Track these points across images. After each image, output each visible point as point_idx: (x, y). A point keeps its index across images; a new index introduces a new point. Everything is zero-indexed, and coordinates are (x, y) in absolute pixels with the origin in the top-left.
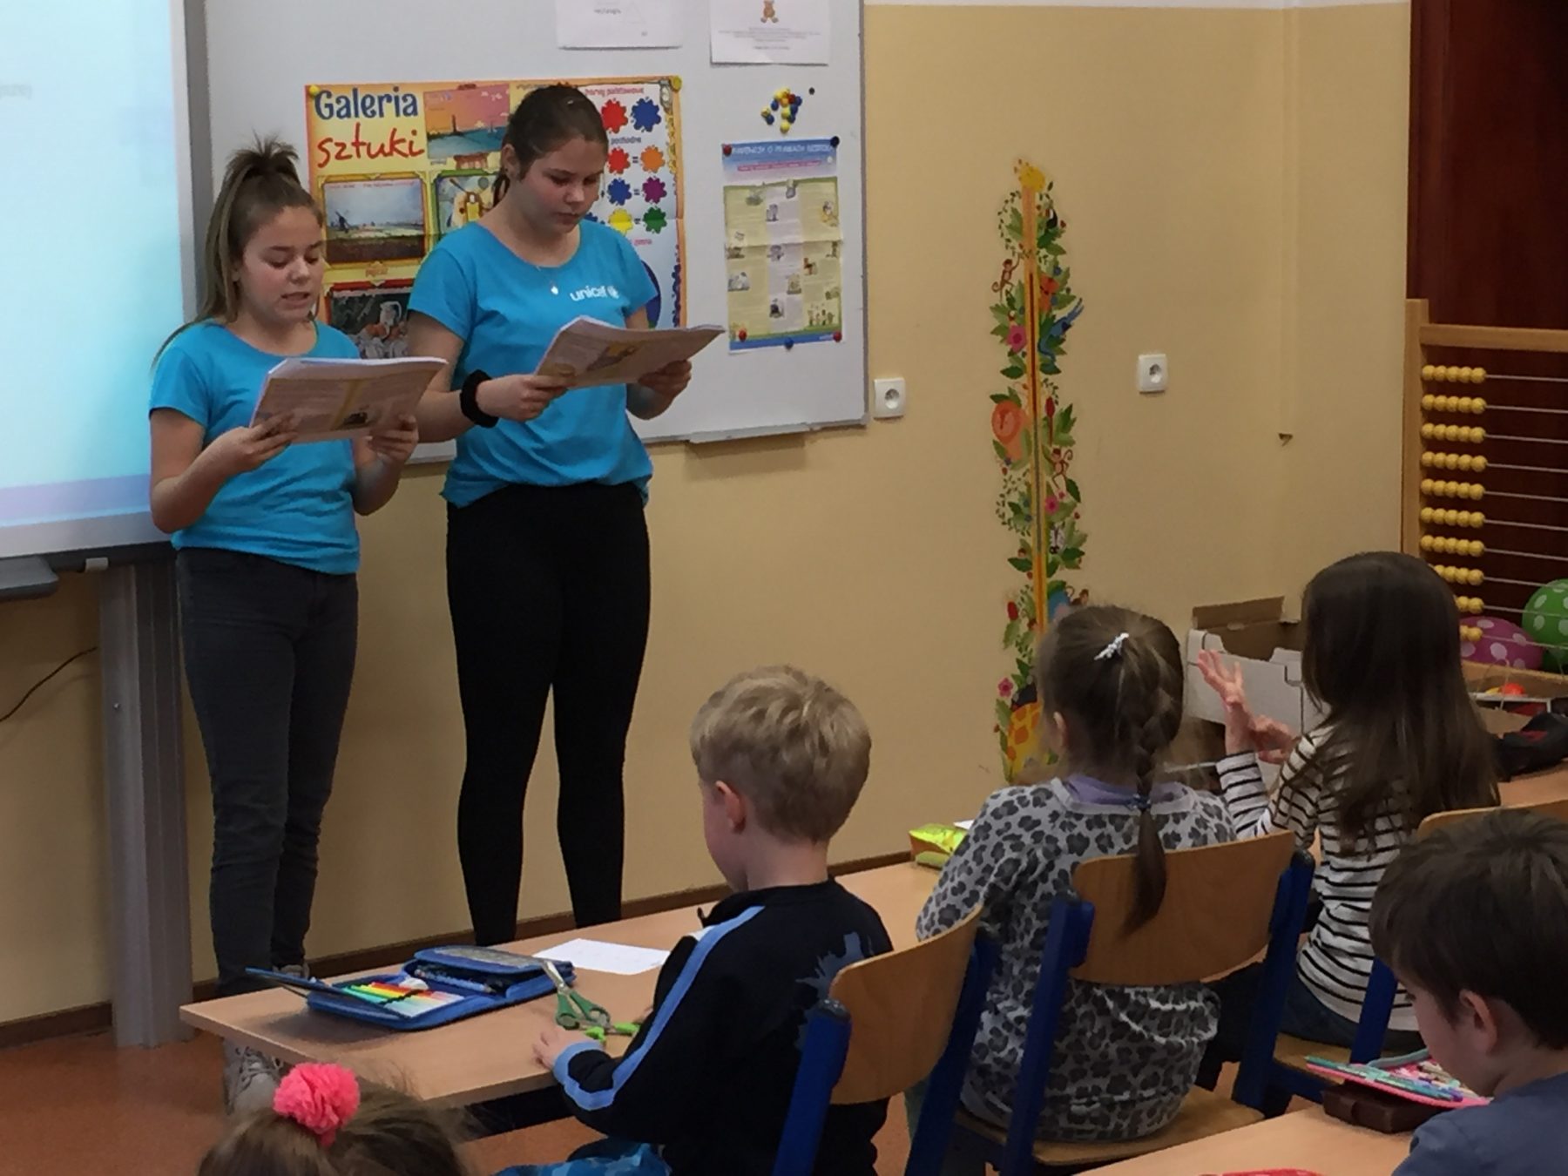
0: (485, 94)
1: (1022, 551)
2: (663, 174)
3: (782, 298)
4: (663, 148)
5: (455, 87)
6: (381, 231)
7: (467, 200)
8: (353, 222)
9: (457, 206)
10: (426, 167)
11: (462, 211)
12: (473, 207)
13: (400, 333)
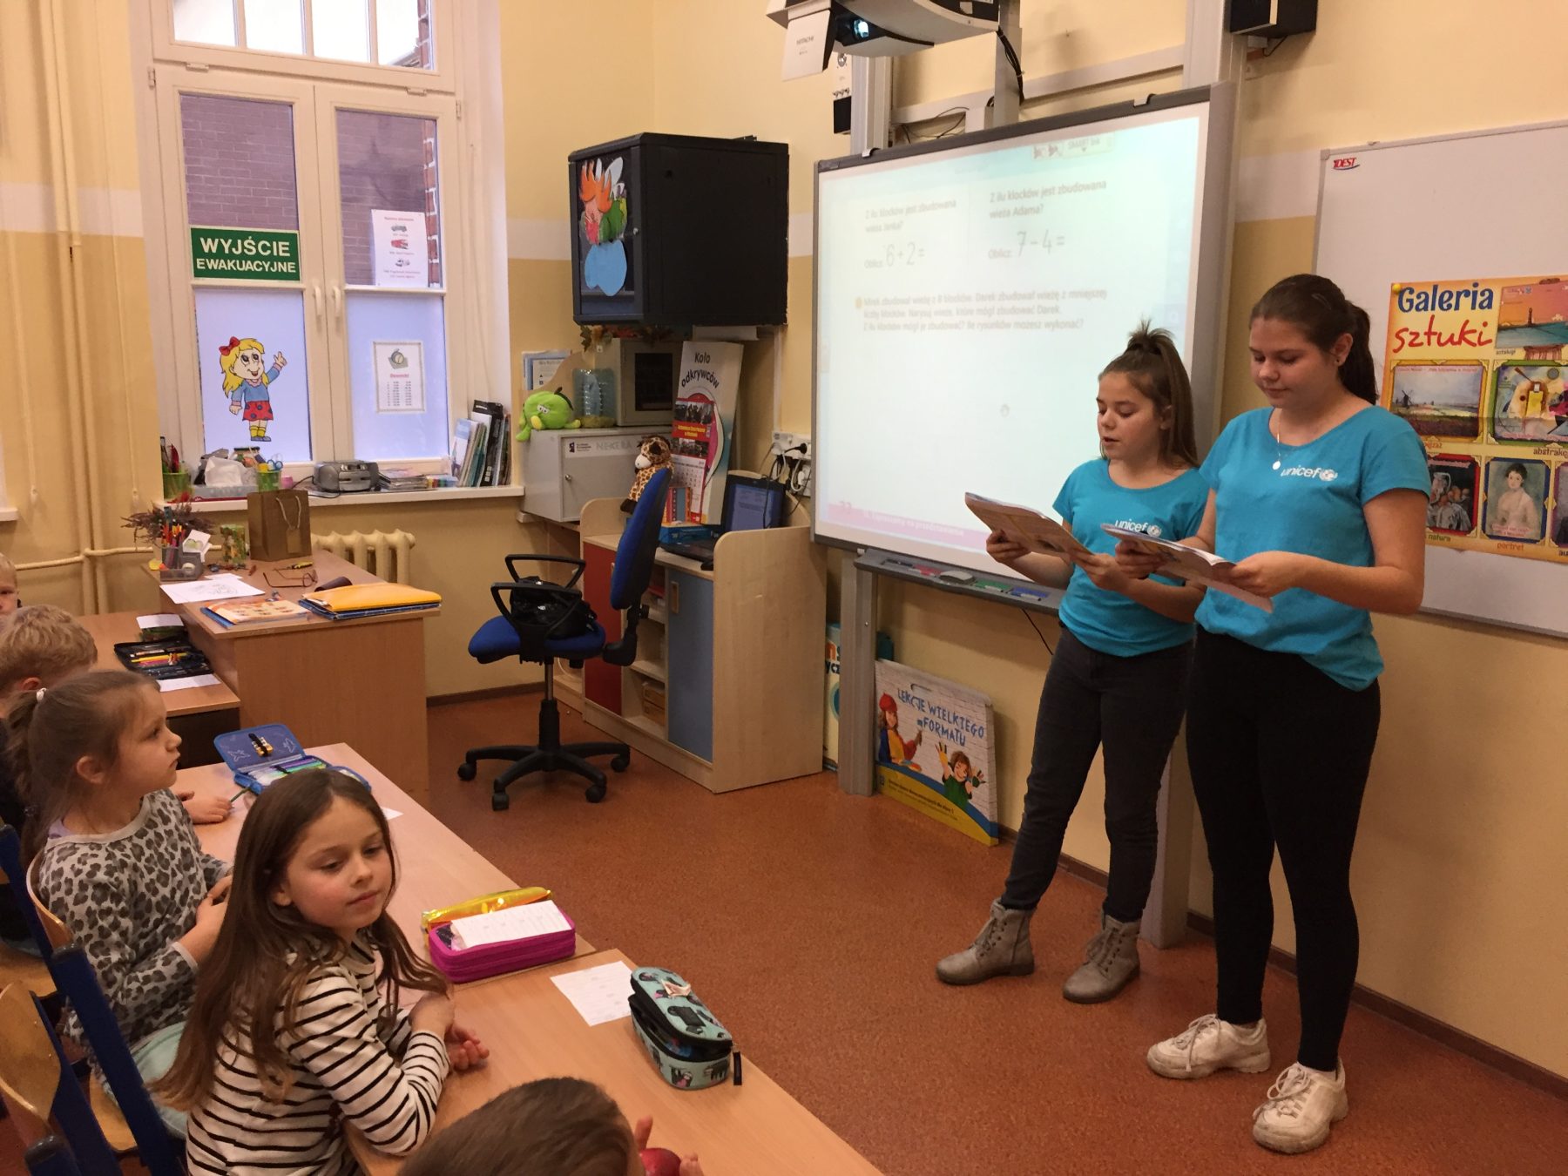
6: (1438, 410)
7: (1532, 388)
8: (1415, 399)
9: (1518, 393)
10: (1491, 356)
11: (1522, 398)
12: (1536, 396)
13: (1448, 501)
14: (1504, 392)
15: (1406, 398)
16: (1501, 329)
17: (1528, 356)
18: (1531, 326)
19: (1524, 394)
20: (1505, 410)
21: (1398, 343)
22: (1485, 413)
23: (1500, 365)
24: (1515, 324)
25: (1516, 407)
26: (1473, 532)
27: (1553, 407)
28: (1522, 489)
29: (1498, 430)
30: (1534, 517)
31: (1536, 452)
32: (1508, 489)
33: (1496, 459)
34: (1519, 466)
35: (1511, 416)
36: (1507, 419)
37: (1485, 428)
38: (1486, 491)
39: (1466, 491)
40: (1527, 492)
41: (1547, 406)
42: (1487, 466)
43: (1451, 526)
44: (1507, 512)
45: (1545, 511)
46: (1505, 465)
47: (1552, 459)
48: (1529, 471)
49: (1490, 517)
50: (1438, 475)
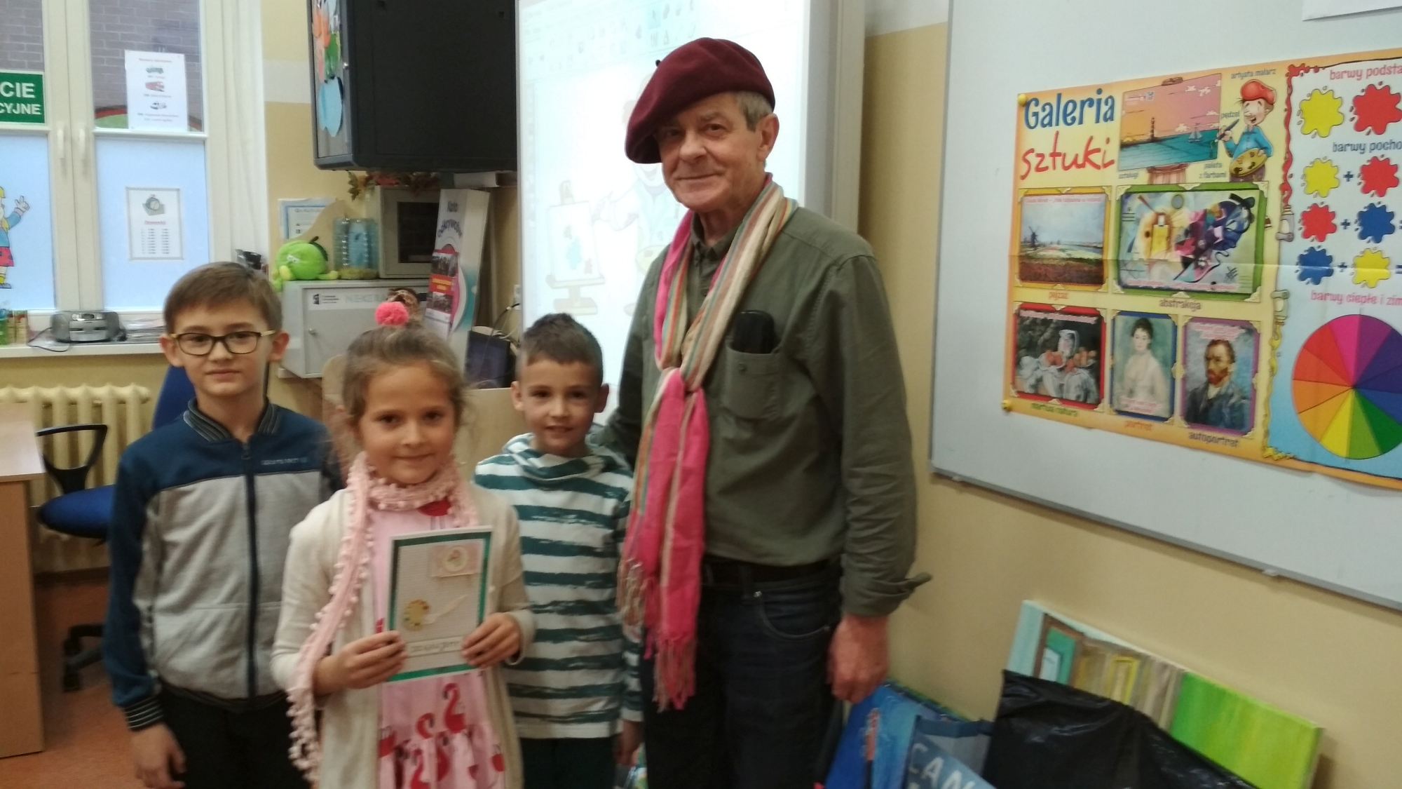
0: (1192, 89)
5: (1159, 83)
6: (1063, 250)
7: (1156, 222)
8: (1042, 238)
9: (1143, 228)
10: (1114, 181)
11: (1148, 234)
12: (1161, 231)
13: (1075, 366)
14: (1128, 226)
15: (1034, 236)
16: (1124, 146)
17: (1151, 179)
18: (1154, 140)
19: (1148, 229)
20: (1130, 250)
21: (1024, 167)
22: (1110, 255)
23: (1122, 192)
24: (1138, 139)
25: (1141, 243)
26: (1101, 405)
27: (1180, 245)
28: (1149, 353)
29: (1124, 275)
30: (1162, 389)
31: (1163, 304)
32: (1134, 352)
33: (1122, 313)
34: (1144, 321)
35: (1136, 257)
36: (1132, 261)
37: (1110, 272)
38: (1112, 354)
39: (1093, 353)
40: (1155, 355)
41: (1173, 244)
42: (1114, 320)
43: (1078, 397)
44: (1134, 381)
45: (1173, 380)
46: (1132, 320)
47: (1181, 313)
48: (1156, 329)
49: (1117, 385)
50: (1065, 333)
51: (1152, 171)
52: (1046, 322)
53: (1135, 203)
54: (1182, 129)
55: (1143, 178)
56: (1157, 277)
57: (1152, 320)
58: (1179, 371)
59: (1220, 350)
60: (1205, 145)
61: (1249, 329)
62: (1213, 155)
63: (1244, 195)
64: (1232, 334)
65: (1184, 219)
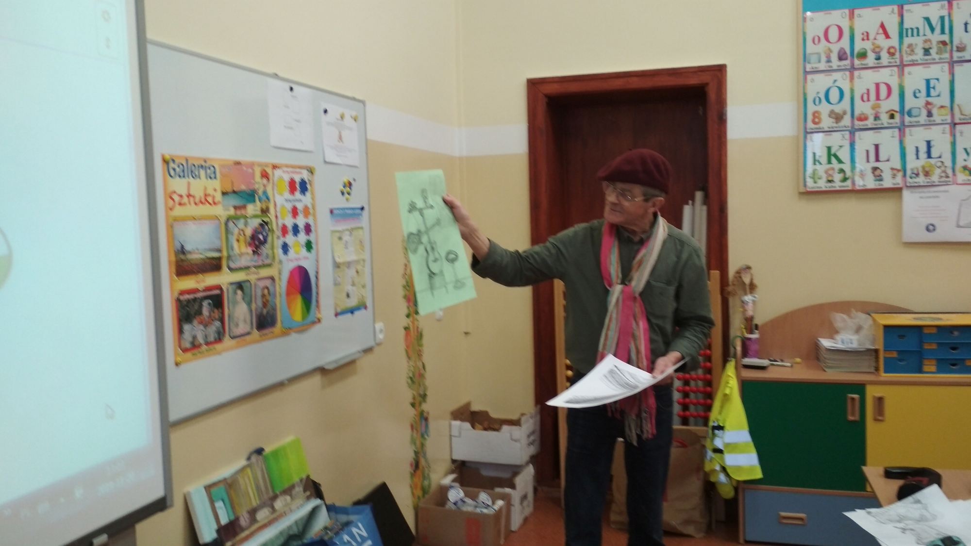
0: (245, 168)
1: (414, 398)
2: (311, 221)
3: (350, 288)
4: (310, 206)
5: (232, 163)
6: (201, 254)
8: (188, 247)
13: (213, 321)
14: (230, 236)
16: (223, 194)
17: (235, 212)
18: (234, 192)
21: (171, 202)
22: (225, 254)
23: (226, 219)
24: (228, 190)
27: (250, 245)
28: (242, 300)
29: (230, 263)
30: (247, 318)
31: (246, 275)
32: (237, 303)
33: (231, 284)
34: (240, 286)
37: (224, 263)
40: (245, 302)
41: (248, 244)
42: (227, 289)
44: (238, 318)
47: (252, 278)
48: (245, 288)
49: (232, 324)
50: (205, 303)
51: (235, 208)
52: (195, 300)
53: (231, 224)
54: (243, 187)
55: (232, 212)
56: (243, 262)
57: (243, 284)
58: (254, 306)
59: (266, 291)
60: (250, 196)
61: (272, 279)
62: (254, 201)
63: (266, 219)
64: (268, 283)
65: (249, 232)
